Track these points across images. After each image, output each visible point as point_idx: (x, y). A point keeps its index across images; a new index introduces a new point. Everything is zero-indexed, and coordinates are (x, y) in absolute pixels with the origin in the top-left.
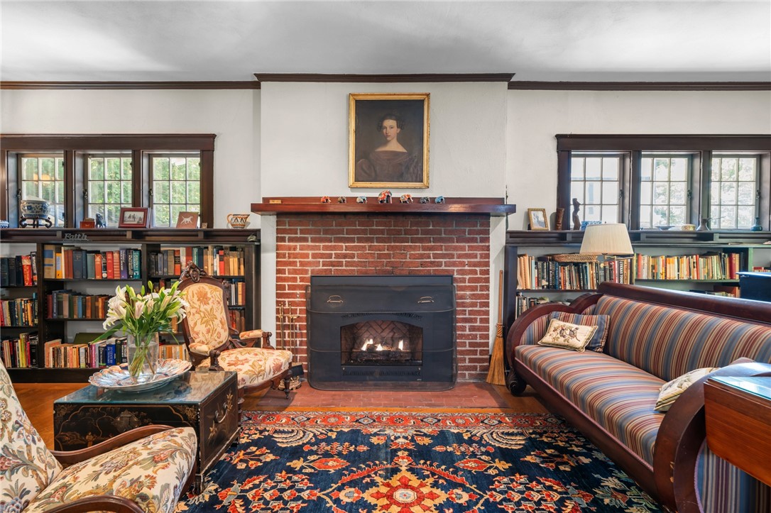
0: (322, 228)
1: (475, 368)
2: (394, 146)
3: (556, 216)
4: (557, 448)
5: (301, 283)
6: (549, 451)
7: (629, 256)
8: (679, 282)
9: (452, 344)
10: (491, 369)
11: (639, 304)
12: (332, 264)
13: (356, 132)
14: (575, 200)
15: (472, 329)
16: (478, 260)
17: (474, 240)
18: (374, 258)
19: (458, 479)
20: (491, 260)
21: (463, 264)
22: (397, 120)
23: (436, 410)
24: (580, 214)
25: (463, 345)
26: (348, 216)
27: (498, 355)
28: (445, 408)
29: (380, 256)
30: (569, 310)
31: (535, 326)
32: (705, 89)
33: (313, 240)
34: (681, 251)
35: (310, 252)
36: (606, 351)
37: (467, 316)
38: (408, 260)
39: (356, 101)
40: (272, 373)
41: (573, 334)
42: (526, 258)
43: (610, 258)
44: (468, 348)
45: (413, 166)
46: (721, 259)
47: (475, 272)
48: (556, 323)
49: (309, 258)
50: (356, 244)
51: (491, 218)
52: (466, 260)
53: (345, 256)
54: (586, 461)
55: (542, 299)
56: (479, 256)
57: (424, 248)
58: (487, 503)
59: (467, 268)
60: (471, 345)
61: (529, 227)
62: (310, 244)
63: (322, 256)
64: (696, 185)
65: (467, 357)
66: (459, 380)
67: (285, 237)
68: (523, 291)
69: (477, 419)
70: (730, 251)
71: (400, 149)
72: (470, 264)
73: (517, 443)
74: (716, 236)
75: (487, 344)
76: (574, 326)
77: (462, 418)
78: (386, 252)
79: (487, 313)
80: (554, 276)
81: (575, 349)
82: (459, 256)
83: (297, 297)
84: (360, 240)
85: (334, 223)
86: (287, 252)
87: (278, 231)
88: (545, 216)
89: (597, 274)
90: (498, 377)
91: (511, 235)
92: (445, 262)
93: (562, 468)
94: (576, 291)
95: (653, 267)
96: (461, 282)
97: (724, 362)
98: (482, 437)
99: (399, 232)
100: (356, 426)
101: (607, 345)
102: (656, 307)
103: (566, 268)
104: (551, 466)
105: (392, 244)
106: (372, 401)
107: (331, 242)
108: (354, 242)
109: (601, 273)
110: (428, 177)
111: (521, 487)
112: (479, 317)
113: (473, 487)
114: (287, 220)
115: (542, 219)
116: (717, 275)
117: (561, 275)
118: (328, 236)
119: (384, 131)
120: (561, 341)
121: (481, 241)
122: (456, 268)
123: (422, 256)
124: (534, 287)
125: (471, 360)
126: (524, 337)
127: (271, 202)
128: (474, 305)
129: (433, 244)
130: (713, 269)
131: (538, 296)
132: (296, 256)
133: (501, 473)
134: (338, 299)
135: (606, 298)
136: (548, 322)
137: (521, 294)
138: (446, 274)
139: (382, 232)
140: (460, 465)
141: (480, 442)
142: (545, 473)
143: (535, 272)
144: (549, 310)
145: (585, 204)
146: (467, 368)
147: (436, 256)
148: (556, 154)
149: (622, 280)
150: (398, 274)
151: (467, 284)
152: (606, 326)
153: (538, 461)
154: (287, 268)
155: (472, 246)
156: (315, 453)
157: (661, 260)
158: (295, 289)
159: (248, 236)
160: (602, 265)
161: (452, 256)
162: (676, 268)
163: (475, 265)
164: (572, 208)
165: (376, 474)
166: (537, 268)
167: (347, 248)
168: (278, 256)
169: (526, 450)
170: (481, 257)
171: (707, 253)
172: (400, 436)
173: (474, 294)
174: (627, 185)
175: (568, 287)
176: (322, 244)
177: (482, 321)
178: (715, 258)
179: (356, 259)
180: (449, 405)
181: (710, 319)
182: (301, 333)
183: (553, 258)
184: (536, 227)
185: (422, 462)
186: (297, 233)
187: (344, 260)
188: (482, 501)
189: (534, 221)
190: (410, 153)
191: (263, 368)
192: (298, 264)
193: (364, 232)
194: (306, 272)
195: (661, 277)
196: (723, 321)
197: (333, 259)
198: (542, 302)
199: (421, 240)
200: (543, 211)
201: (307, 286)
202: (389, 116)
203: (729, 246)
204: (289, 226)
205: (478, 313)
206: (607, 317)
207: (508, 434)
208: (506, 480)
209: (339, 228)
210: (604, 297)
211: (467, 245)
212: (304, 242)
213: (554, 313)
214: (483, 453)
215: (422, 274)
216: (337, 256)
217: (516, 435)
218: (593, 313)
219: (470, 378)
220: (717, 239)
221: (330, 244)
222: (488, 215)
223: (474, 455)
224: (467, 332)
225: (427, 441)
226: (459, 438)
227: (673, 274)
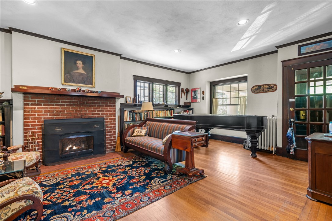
0: (49, 100)
1: (111, 148)
2: (81, 71)
3: (134, 99)
4: (140, 161)
5: (38, 123)
6: (139, 163)
7: (152, 111)
8: (162, 117)
9: (104, 141)
10: (117, 147)
11: (156, 123)
12: (54, 115)
13: (65, 63)
14: (138, 95)
15: (110, 135)
16: (112, 112)
17: (111, 106)
18: (74, 112)
19: (119, 174)
20: (116, 112)
21: (107, 114)
22: (82, 61)
23: (103, 161)
24: (139, 99)
25: (108, 140)
26: (62, 96)
27: (119, 142)
28: (106, 160)
29: (76, 111)
30: (139, 126)
31: (130, 131)
32: (166, 69)
33: (44, 105)
34: (162, 109)
35: (43, 110)
36: (149, 136)
37: (109, 131)
38: (88, 113)
39: (65, 51)
40: (36, 160)
41: (141, 132)
42: (126, 111)
43: (147, 111)
44: (109, 141)
45: (89, 79)
46: (170, 111)
47: (111, 116)
48: (136, 130)
49: (42, 112)
50: (66, 107)
51: (116, 99)
52: (108, 113)
53: (61, 112)
54: (148, 162)
55: (131, 124)
56: (112, 111)
57: (94, 109)
58: (128, 176)
59: (108, 115)
60: (110, 140)
61: (126, 102)
62: (43, 106)
63: (49, 112)
64: (165, 93)
65: (109, 144)
66: (107, 152)
67: (29, 104)
68: (125, 122)
69: (117, 160)
70: (171, 109)
71: (84, 72)
72: (109, 114)
73: (130, 163)
74: (169, 106)
75: (115, 139)
76: (141, 130)
77: (112, 161)
78: (79, 110)
79: (115, 129)
80: (134, 117)
81: (142, 136)
82: (106, 111)
83: (36, 129)
84: (67, 105)
85: (55, 98)
86: (30, 110)
87: (24, 101)
88: (130, 99)
89: (144, 116)
90: (119, 149)
91: (121, 104)
92: (101, 113)
93: (143, 165)
94: (139, 121)
95: (157, 114)
96: (107, 120)
97: (173, 132)
98: (120, 164)
99: (84, 103)
100: (77, 172)
101: (149, 134)
102: (159, 123)
103: (137, 114)
104: (140, 165)
105: (81, 107)
106: (78, 164)
107: (54, 106)
108: (65, 106)
109: (145, 115)
110: (95, 84)
111: (135, 171)
112: (112, 131)
113: (123, 174)
114: (30, 96)
115: (130, 100)
116: (169, 115)
117: (136, 116)
118: (52, 103)
119: (77, 65)
120: (138, 134)
121: (113, 106)
122: (105, 115)
123: (93, 111)
124: (129, 120)
125: (110, 145)
126: (128, 135)
127: (21, 88)
128: (111, 127)
129: (97, 107)
130: (168, 114)
131: (129, 123)
132: (35, 112)
133: (129, 170)
134: (60, 128)
135: (148, 122)
136: (134, 130)
137: (125, 123)
138: (101, 117)
139: (77, 102)
140: (118, 171)
141: (120, 165)
142: (139, 167)
143: (129, 116)
144: (133, 126)
145: (140, 96)
146: (109, 148)
147: (98, 111)
148: (133, 81)
149: (150, 117)
150: (84, 118)
151: (109, 120)
152: (148, 129)
153: (137, 165)
154: (30, 117)
155: (110, 108)
156: (66, 182)
157: (158, 112)
158: (35, 126)
159: (3, 102)
160: (146, 113)
161: (103, 111)
162: (161, 114)
163: (111, 114)
164: (138, 97)
165: (93, 180)
166: (129, 114)
167: (61, 108)
168: (24, 112)
169: (133, 164)
170: (113, 111)
171: (167, 110)
172: (96, 170)
173: (111, 124)
174: (150, 91)
175: (137, 120)
176: (49, 107)
177: (113, 132)
178: (169, 111)
179: (66, 113)
180: (107, 159)
181: (170, 124)
182: (39, 145)
183: (133, 111)
184: (128, 102)
185: (106, 174)
186: (36, 102)
187: (60, 113)
188: (127, 176)
189: (128, 100)
190: (88, 74)
191: (32, 158)
192: (37, 115)
193: (69, 102)
194: (41, 118)
195: (158, 116)
196: (172, 125)
197: (55, 113)
198: (131, 125)
199: (92, 106)
200: (130, 97)
201: (42, 124)
202: (80, 60)
203: (171, 108)
204: (31, 98)
205: (112, 129)
206: (149, 127)
207: (127, 162)
208: (131, 171)
209: (57, 100)
210: (147, 122)
211: (108, 107)
212: (40, 106)
213: (135, 127)
214: (122, 167)
215: (93, 117)
216: (57, 111)
217: (129, 161)
218: (145, 126)
219: (110, 151)
220: (169, 107)
221: (53, 107)
222: (115, 98)
223: (120, 168)
224: (109, 136)
225: (105, 169)
226: (114, 166)
227: (161, 116)
